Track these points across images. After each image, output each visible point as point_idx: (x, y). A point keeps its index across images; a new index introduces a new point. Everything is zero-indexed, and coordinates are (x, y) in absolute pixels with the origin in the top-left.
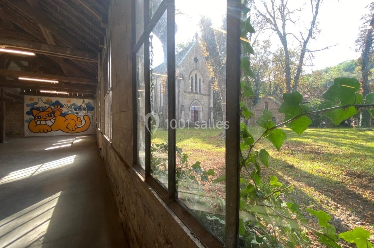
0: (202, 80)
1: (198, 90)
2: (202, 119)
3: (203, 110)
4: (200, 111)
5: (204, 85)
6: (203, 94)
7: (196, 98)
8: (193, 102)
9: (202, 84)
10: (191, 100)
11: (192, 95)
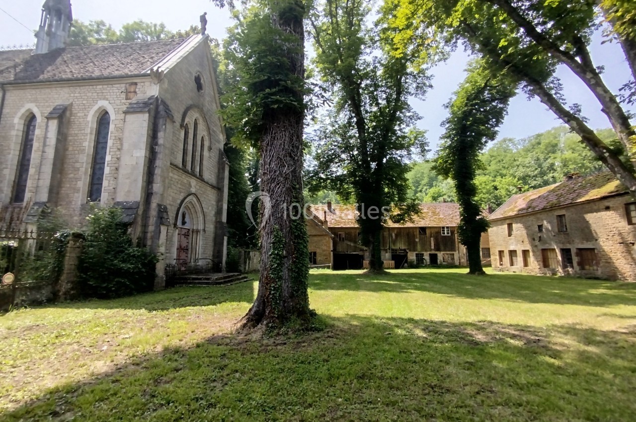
0: (207, 144)
1: (198, 169)
2: (200, 257)
3: (206, 229)
4: (198, 231)
5: (210, 157)
6: (207, 183)
7: (193, 190)
8: (185, 198)
9: (206, 153)
10: (181, 192)
11: (185, 178)
